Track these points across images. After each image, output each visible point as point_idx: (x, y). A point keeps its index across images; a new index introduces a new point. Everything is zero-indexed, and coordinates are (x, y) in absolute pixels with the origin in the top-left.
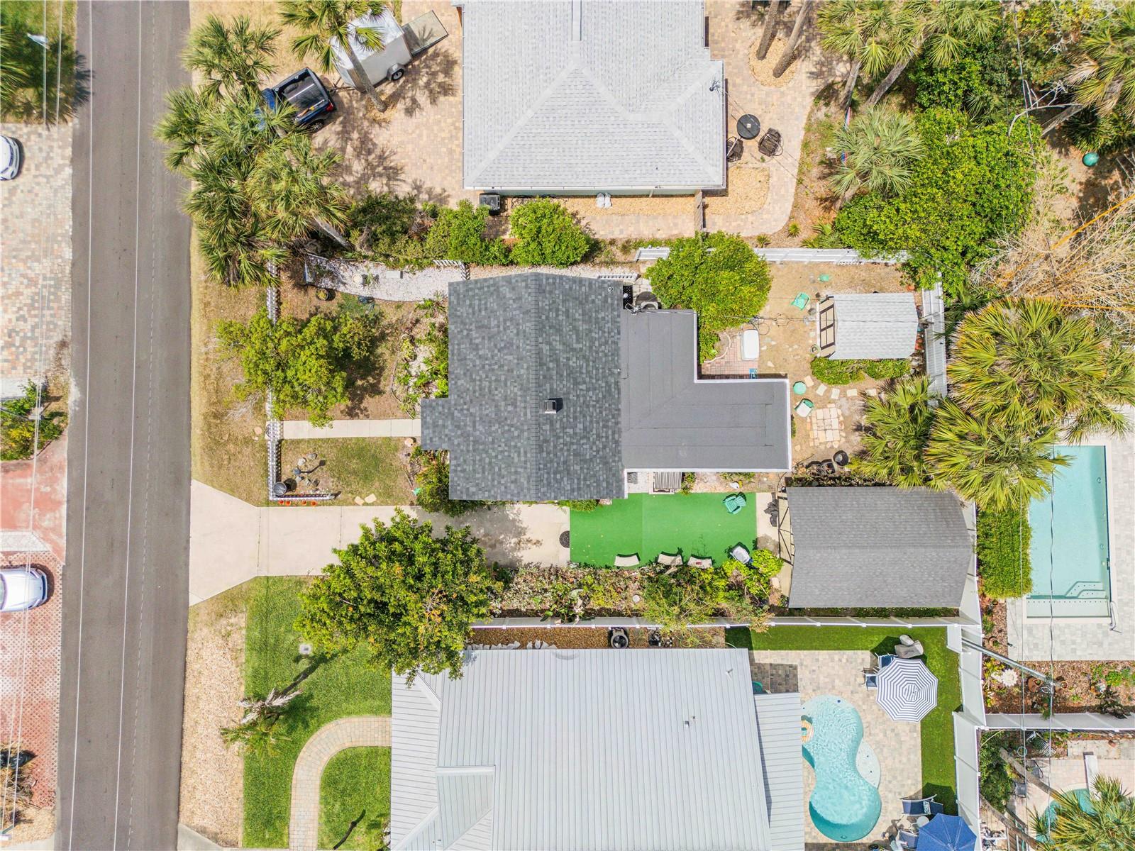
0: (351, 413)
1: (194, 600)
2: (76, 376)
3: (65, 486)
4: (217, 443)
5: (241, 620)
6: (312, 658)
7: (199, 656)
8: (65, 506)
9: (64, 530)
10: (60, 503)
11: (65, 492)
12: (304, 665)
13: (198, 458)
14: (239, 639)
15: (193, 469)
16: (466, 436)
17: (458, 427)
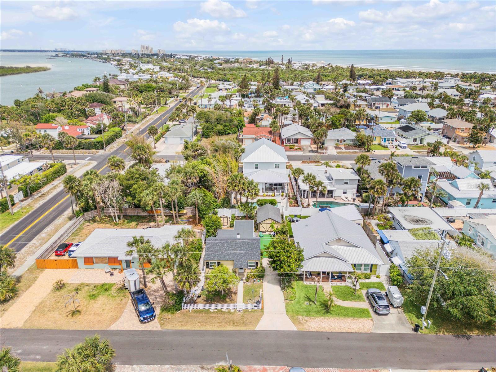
0: (235, 293)
1: (295, 329)
2: (215, 363)
3: (257, 366)
4: (243, 323)
5: (300, 318)
6: (310, 302)
7: (314, 328)
8: (265, 366)
9: (274, 366)
10: (264, 368)
11: (260, 366)
12: (311, 303)
13: (247, 328)
14: (306, 318)
15: (251, 329)
16: (244, 256)
17: (242, 258)
